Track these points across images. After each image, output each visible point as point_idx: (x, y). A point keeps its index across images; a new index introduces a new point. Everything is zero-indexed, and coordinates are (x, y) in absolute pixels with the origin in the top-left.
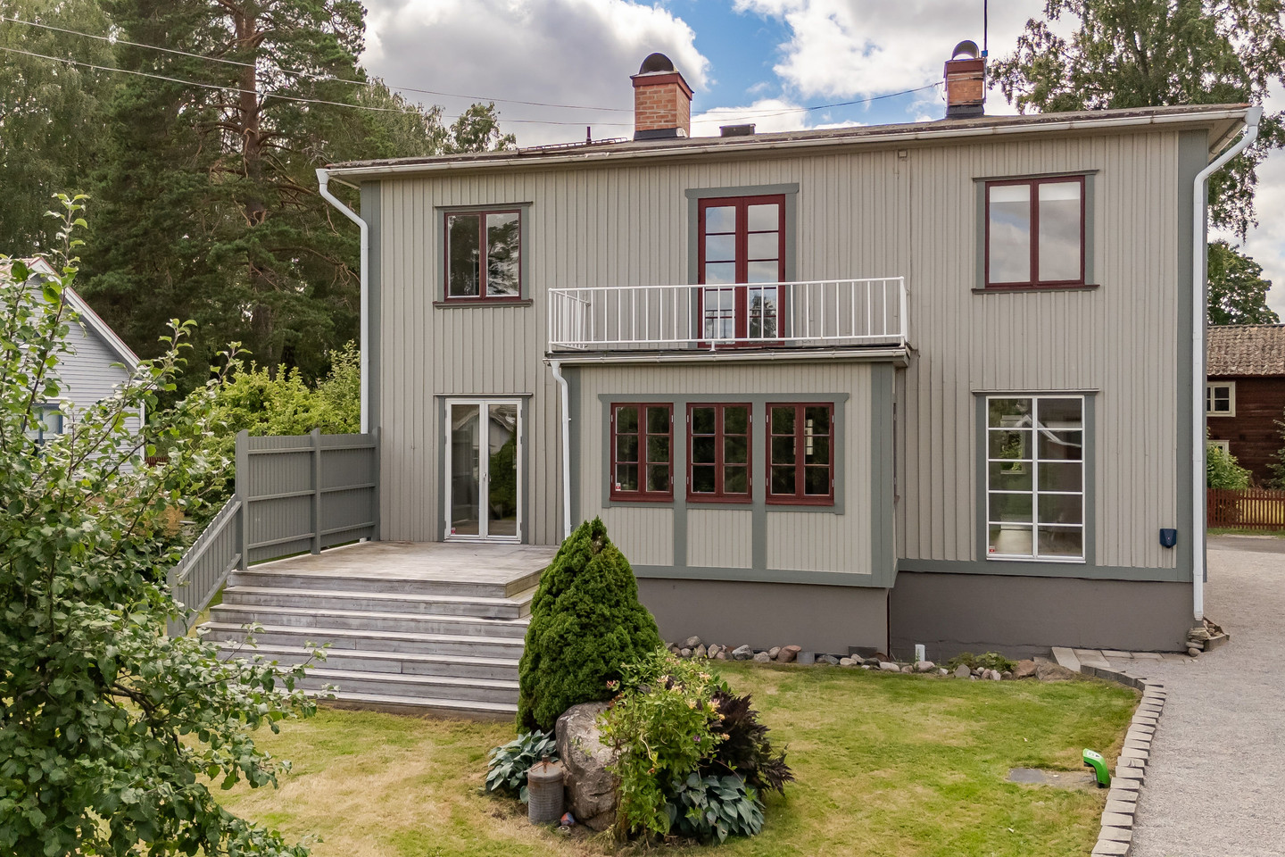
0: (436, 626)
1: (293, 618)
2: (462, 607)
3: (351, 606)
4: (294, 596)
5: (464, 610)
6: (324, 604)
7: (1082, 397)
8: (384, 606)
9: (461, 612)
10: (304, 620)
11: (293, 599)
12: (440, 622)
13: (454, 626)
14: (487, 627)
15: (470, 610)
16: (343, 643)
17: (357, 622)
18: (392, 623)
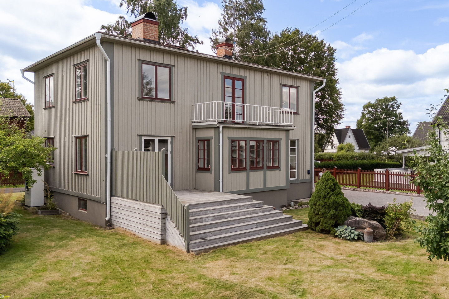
0: (249, 212)
1: (207, 219)
2: (249, 205)
3: (218, 212)
4: (198, 211)
5: (250, 206)
6: (208, 213)
7: (296, 140)
8: (228, 209)
9: (249, 207)
10: (210, 219)
11: (198, 213)
12: (250, 211)
13: (254, 212)
14: (263, 210)
15: (252, 206)
16: (231, 223)
17: (227, 216)
18: (237, 214)
